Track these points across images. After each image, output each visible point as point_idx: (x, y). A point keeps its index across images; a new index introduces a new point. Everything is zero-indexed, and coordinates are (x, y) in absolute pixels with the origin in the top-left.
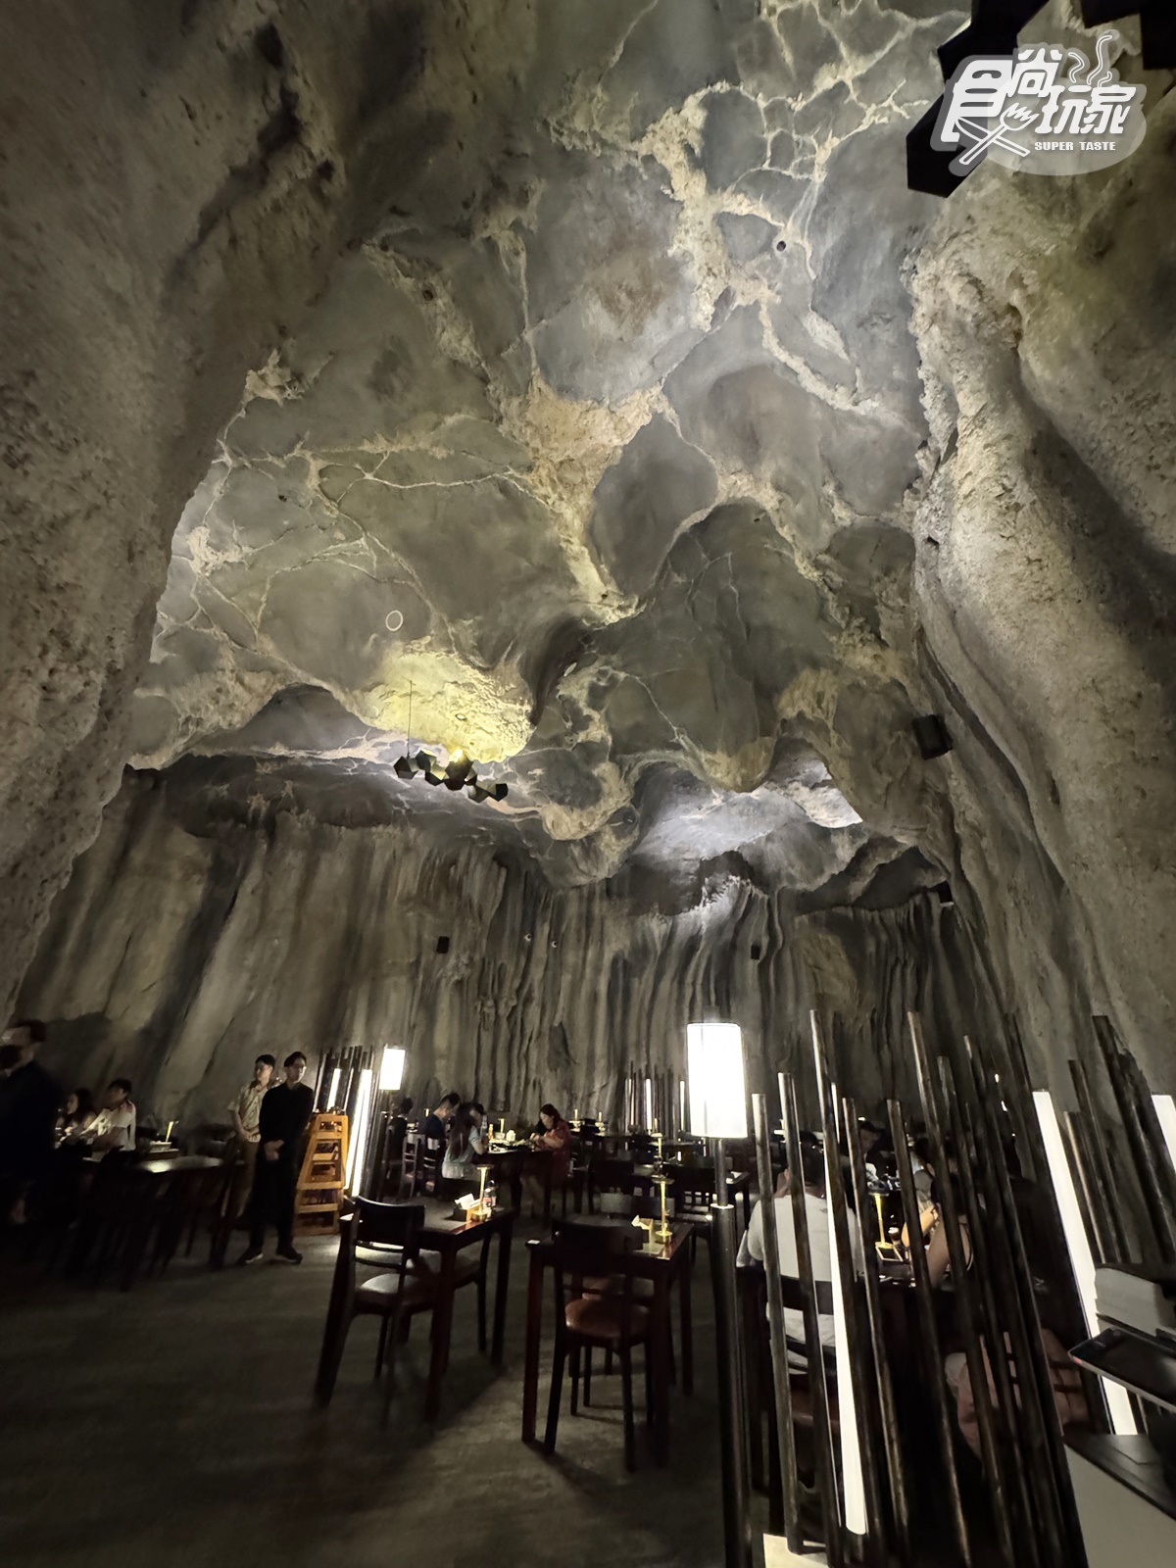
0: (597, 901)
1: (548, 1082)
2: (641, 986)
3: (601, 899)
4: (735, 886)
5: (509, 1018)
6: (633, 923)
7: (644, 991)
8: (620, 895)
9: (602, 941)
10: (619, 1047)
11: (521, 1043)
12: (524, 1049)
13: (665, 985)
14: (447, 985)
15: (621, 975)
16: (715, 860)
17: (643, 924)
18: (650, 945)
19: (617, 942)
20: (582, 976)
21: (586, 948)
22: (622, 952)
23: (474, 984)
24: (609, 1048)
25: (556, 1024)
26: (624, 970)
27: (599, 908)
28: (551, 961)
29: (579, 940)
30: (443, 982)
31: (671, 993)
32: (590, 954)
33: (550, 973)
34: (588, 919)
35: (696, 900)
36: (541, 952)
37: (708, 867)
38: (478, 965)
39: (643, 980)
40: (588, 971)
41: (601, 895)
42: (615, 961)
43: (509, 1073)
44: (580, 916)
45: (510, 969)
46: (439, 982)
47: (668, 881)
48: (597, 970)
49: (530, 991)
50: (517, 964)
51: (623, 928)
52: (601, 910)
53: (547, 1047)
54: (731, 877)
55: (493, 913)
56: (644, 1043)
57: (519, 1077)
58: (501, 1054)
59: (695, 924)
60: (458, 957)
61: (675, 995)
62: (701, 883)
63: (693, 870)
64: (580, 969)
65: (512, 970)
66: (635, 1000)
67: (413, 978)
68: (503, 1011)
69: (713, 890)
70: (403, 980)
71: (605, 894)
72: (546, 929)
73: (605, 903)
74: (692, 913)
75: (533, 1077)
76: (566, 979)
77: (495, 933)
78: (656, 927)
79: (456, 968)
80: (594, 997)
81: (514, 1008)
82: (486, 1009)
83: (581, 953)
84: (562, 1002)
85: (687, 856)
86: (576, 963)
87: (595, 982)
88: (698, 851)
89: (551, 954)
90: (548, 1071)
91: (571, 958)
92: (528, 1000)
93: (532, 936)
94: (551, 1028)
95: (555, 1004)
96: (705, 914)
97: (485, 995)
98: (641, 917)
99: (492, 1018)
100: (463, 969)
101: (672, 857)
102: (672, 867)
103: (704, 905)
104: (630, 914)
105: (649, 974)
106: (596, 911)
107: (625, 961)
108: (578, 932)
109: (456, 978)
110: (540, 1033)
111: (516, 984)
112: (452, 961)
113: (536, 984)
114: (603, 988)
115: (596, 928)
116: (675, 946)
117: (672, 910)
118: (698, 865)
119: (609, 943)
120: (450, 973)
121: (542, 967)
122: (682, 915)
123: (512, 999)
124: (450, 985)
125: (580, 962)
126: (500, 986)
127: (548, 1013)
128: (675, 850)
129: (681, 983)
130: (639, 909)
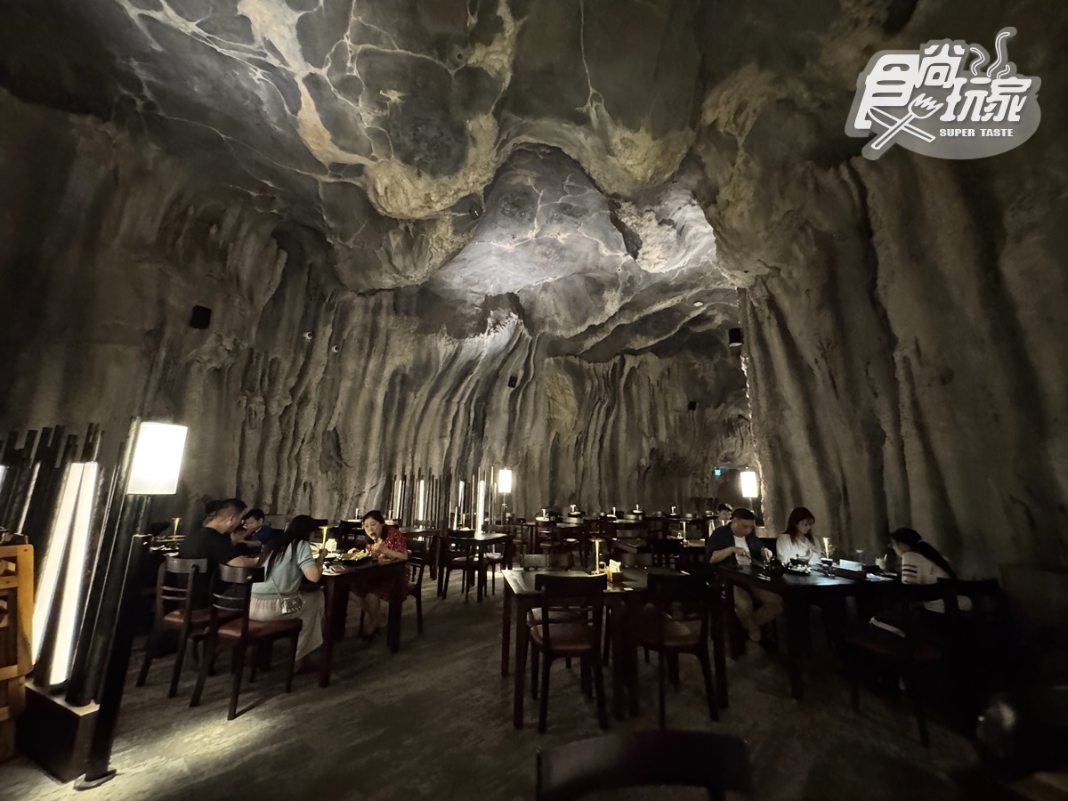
0: (384, 313)
1: (320, 483)
2: (415, 400)
3: (388, 314)
4: (514, 322)
5: (281, 418)
6: (420, 340)
7: (418, 405)
8: (407, 313)
9: (385, 353)
10: (389, 452)
11: (294, 444)
12: (296, 450)
13: (436, 400)
14: (200, 371)
15: (398, 389)
16: (499, 297)
17: (431, 342)
18: (433, 364)
19: (401, 356)
20: (362, 385)
21: (369, 356)
22: (404, 367)
23: (237, 373)
24: (380, 453)
25: (331, 429)
26: (403, 383)
27: (385, 321)
28: (331, 364)
29: (361, 348)
30: (196, 366)
31: (438, 409)
32: (372, 366)
33: (328, 377)
34: (373, 331)
35: (481, 328)
36: (321, 352)
37: (492, 302)
38: (245, 355)
39: (418, 395)
40: (368, 380)
41: (388, 308)
42: (394, 375)
43: (279, 475)
44: (364, 327)
45: (286, 365)
46: (189, 365)
47: (455, 309)
48: (377, 381)
49: (306, 393)
50: (294, 361)
51: (409, 343)
52: (387, 322)
53: (320, 450)
54: (512, 314)
55: (267, 300)
56: (410, 450)
57: (289, 479)
58: (269, 456)
59: (477, 350)
60: (220, 338)
61: (442, 410)
62: (486, 314)
63: (479, 302)
64: (360, 378)
65: (287, 368)
66: (408, 412)
67: (149, 354)
68: (275, 409)
69: (497, 322)
70: (132, 353)
71: (392, 310)
72: (329, 331)
73: (392, 318)
74: (477, 339)
75: (305, 478)
76: (346, 385)
77: (269, 323)
78: (443, 346)
79: (215, 352)
80: (371, 407)
81: (287, 408)
82: (252, 406)
83: (362, 362)
84: (339, 407)
85: (475, 289)
86: (356, 372)
87: (373, 392)
88: (485, 286)
89: (331, 358)
90: (319, 473)
91: (351, 366)
92: (304, 401)
93: (313, 335)
94: (325, 432)
95: (332, 408)
96: (488, 342)
97: (252, 390)
98: (429, 336)
99: (261, 416)
100: (225, 356)
101: (461, 287)
102: (459, 296)
103: (489, 334)
104: (418, 331)
105: (424, 391)
106: (382, 323)
107: (404, 376)
108: (361, 342)
109: (214, 364)
110: (313, 437)
111: (292, 382)
112: (210, 343)
113: (314, 385)
114: (380, 399)
115: (381, 338)
116: (455, 367)
117: (460, 335)
118: (484, 299)
119: (393, 356)
120: (205, 358)
121: (323, 369)
122: (468, 339)
123: (286, 398)
124: (205, 372)
125: (361, 371)
126: (272, 382)
127: (325, 415)
128: (466, 280)
129: (449, 402)
130: (426, 329)
